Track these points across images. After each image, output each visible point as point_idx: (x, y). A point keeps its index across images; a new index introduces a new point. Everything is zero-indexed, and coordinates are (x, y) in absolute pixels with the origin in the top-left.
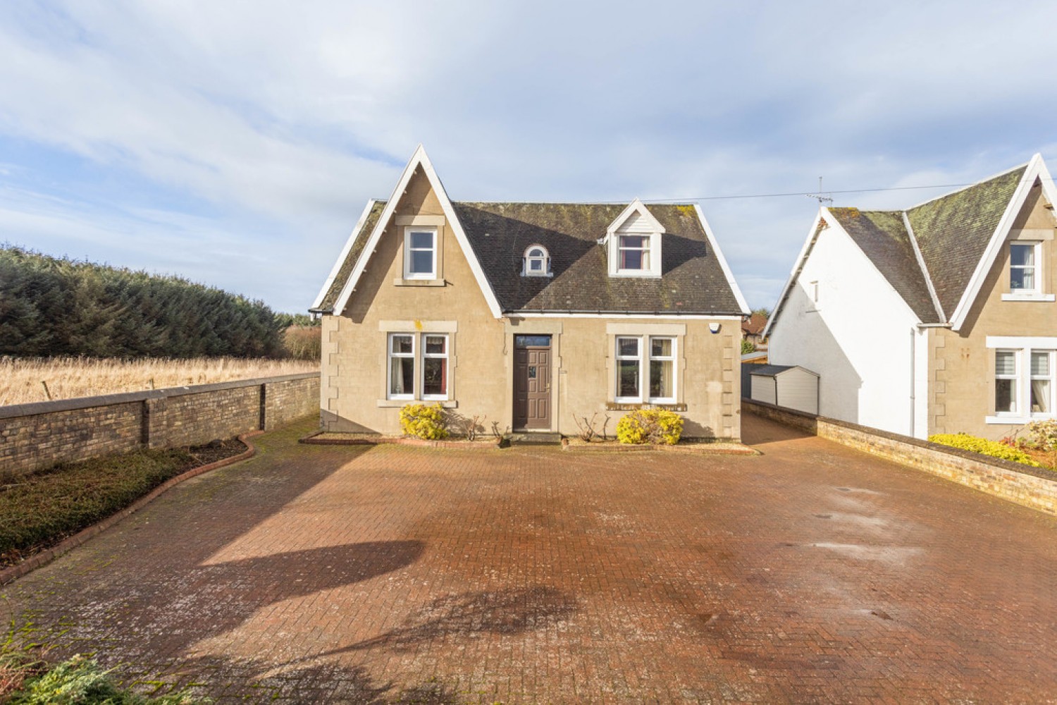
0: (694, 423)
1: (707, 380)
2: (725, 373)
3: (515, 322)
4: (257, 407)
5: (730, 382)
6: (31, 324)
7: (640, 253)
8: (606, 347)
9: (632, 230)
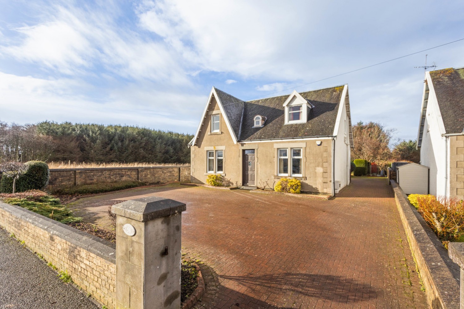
0: (310, 185)
1: (316, 166)
2: (324, 163)
3: (242, 145)
4: (178, 174)
5: (327, 167)
6: (172, 154)
7: (299, 113)
8: (274, 154)
9: (294, 104)
